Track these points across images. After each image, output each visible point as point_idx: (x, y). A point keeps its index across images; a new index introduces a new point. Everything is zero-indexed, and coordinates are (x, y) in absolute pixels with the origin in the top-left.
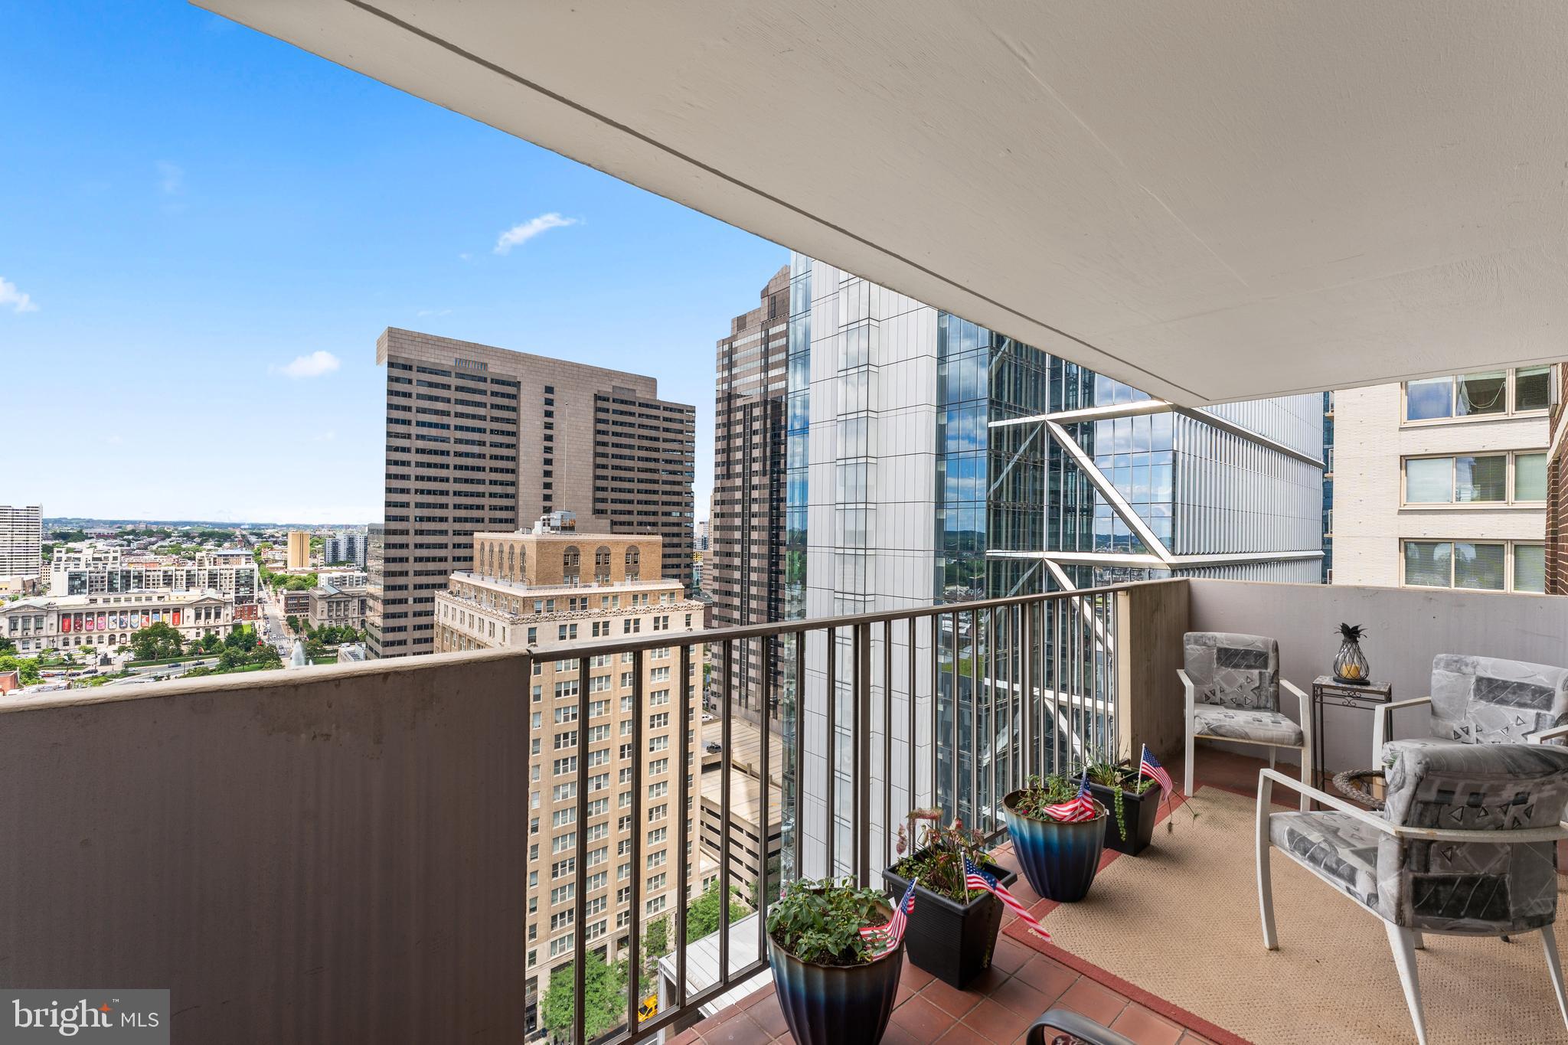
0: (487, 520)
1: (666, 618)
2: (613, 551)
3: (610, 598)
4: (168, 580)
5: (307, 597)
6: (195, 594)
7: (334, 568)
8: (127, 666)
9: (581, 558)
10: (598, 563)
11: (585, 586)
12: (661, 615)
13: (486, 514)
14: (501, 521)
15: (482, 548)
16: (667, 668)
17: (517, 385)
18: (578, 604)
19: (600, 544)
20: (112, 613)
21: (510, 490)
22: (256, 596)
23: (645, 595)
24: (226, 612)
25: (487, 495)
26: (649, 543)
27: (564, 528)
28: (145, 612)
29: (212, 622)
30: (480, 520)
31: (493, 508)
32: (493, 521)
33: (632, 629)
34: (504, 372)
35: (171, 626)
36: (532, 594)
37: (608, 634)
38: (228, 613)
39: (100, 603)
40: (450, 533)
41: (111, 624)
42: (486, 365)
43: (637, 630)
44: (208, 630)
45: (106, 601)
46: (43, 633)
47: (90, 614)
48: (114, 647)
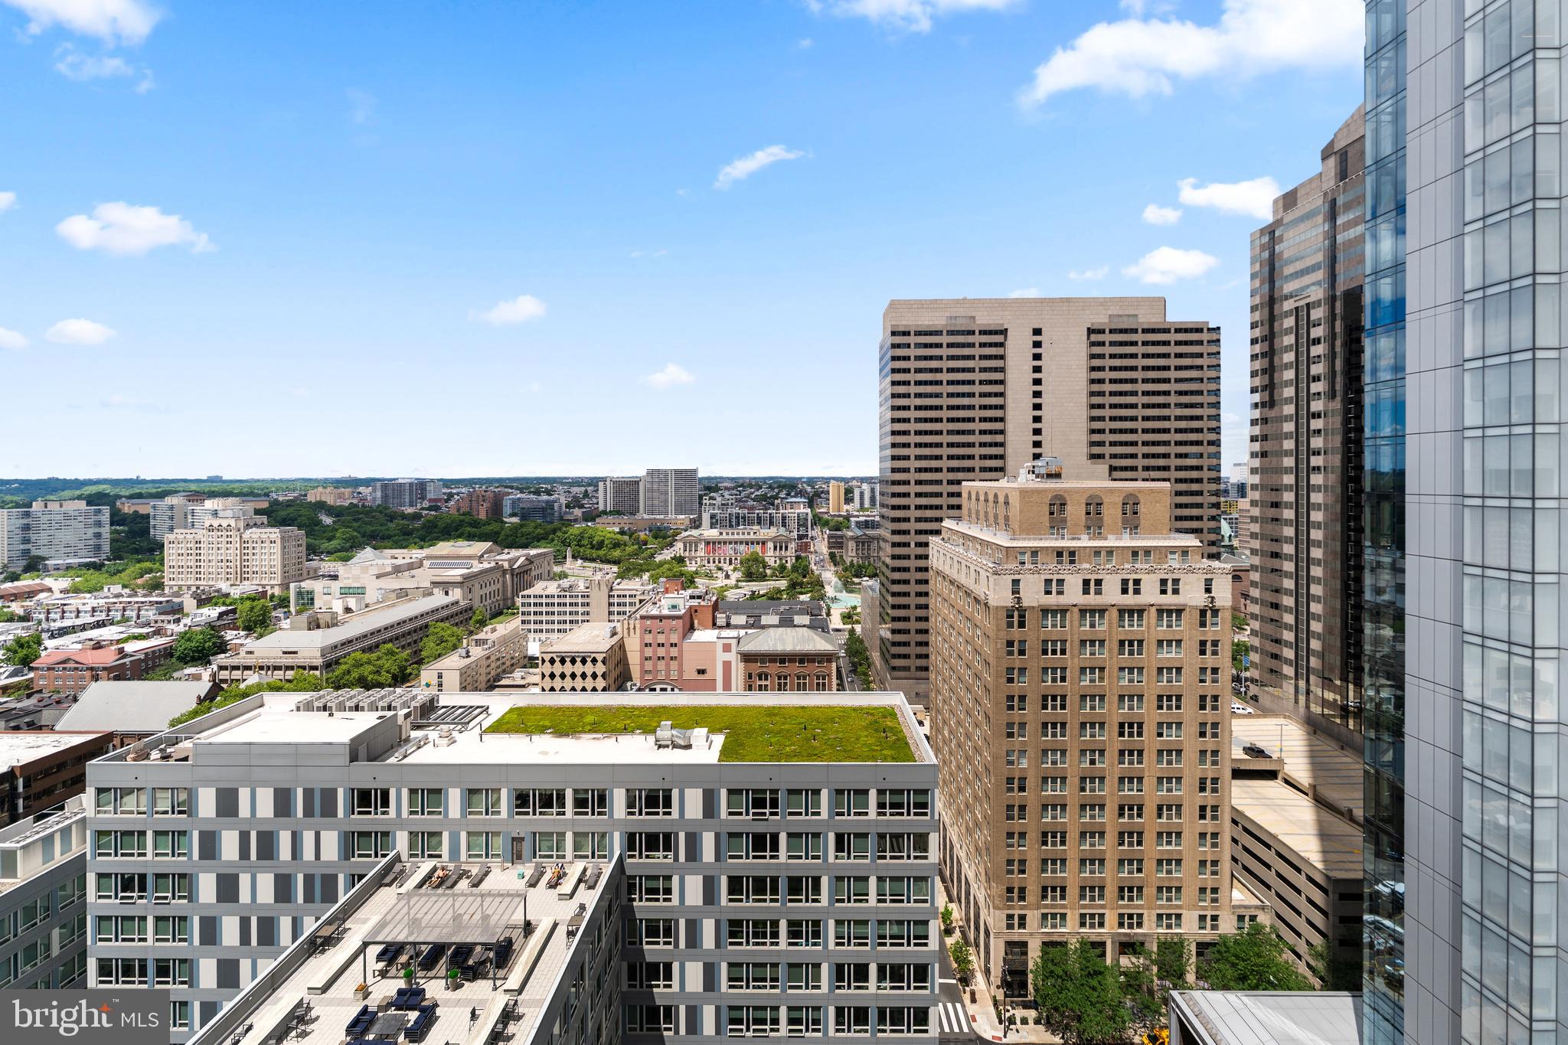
0: (977, 469)
1: (1176, 581)
2: (1106, 500)
3: (1103, 553)
4: (759, 521)
5: (841, 537)
6: (772, 532)
7: (862, 512)
8: (738, 581)
9: (1068, 508)
10: (1088, 513)
11: (1073, 539)
12: (1170, 577)
13: (977, 463)
14: (991, 470)
15: (970, 498)
16: (1179, 642)
17: (1004, 332)
18: (1066, 558)
19: (1090, 493)
20: (730, 543)
21: (999, 438)
22: (810, 534)
23: (1147, 552)
25: (977, 445)
26: (1152, 491)
27: (1050, 476)
28: (747, 544)
29: (783, 552)
30: (971, 470)
31: (983, 457)
32: (983, 470)
33: (1131, 590)
34: (991, 322)
35: (761, 555)
36: (1015, 544)
37: (1101, 594)
38: (792, 546)
39: (724, 536)
40: (945, 482)
41: (729, 550)
42: (974, 318)
43: (1137, 592)
44: (781, 559)
45: (727, 534)
46: (698, 554)
47: (719, 543)
48: (732, 567)
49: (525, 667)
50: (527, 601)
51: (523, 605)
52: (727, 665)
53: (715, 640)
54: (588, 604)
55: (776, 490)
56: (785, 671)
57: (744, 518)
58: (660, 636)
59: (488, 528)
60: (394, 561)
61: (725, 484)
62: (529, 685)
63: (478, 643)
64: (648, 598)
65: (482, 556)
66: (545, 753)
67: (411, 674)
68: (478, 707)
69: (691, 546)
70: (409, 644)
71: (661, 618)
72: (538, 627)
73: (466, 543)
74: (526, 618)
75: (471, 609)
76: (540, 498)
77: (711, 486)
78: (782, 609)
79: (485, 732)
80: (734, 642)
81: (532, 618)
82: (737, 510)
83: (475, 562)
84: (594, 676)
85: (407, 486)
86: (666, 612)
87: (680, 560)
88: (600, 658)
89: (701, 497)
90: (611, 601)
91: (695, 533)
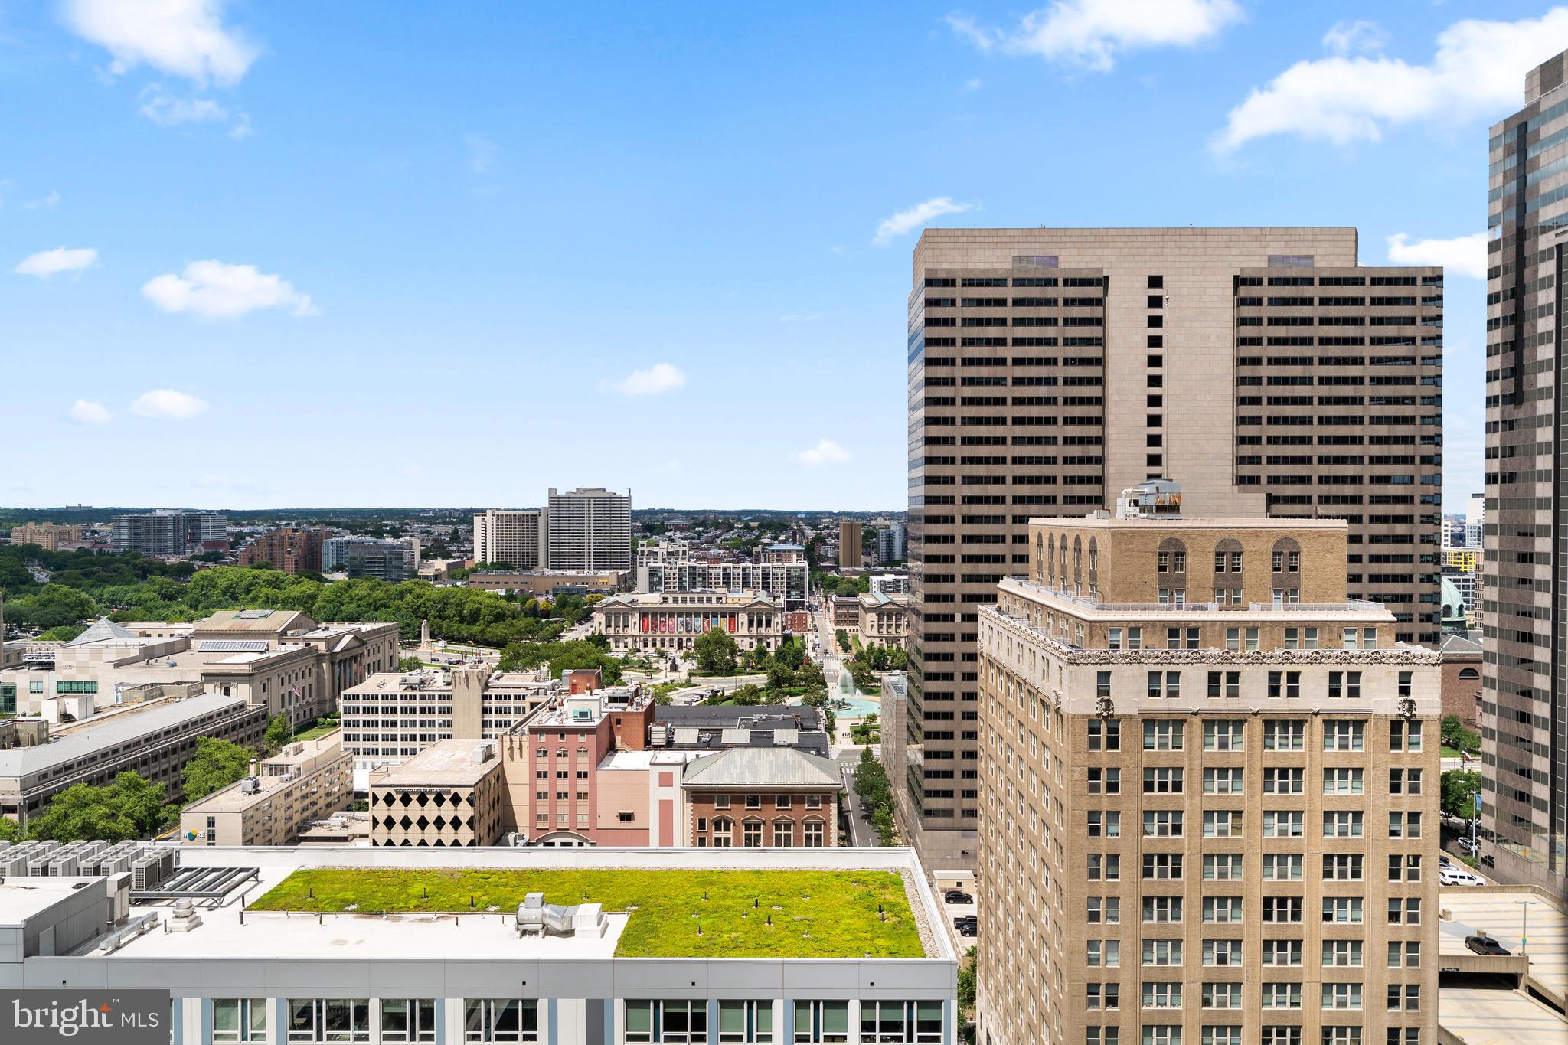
0: (1060, 499)
1: (1354, 676)
2: (1247, 548)
3: (1242, 632)
4: (727, 579)
5: (857, 605)
6: (746, 597)
7: (889, 569)
8: (691, 675)
9: (1189, 560)
10: (1219, 569)
11: (1195, 609)
12: (1345, 669)
13: (1059, 490)
14: (1081, 500)
15: (1040, 544)
16: (1358, 772)
17: (1103, 282)
18: (1183, 638)
19: (1223, 536)
20: (680, 614)
21: (1094, 450)
22: (806, 599)
23: (1311, 629)
24: (777, 620)
25: (1060, 460)
26: (1319, 534)
27: (1161, 509)
28: (706, 616)
29: (763, 630)
30: (1050, 500)
31: (1070, 480)
32: (1069, 500)
33: (1283, 690)
34: (1083, 266)
35: (728, 633)
36: (1104, 616)
37: (1236, 695)
38: (779, 621)
39: (671, 604)
40: (1009, 519)
41: (679, 626)
42: (1056, 258)
43: (1293, 692)
44: (760, 641)
45: (675, 600)
46: (629, 632)
47: (663, 614)
48: (681, 653)
49: (348, 808)
50: (352, 704)
51: (347, 710)
52: (666, 807)
53: (648, 767)
54: (450, 710)
55: (756, 532)
56: (758, 817)
57: (703, 575)
58: (560, 760)
59: (296, 591)
60: (145, 640)
61: (676, 522)
62: (354, 836)
63: (274, 770)
64: (543, 700)
65: (284, 632)
66: (341, 943)
67: (166, 819)
68: (242, 870)
69: (617, 619)
70: (165, 772)
71: (562, 732)
72: (370, 745)
73: (260, 612)
74: (351, 731)
75: (264, 717)
76: (381, 542)
77: (654, 524)
78: (756, 718)
79: (249, 909)
80: (677, 771)
81: (361, 731)
82: (693, 563)
83: (273, 643)
84: (456, 823)
85: (170, 522)
86: (570, 723)
87: (600, 641)
88: (464, 794)
89: (635, 544)
90: (487, 704)
91: (624, 598)
